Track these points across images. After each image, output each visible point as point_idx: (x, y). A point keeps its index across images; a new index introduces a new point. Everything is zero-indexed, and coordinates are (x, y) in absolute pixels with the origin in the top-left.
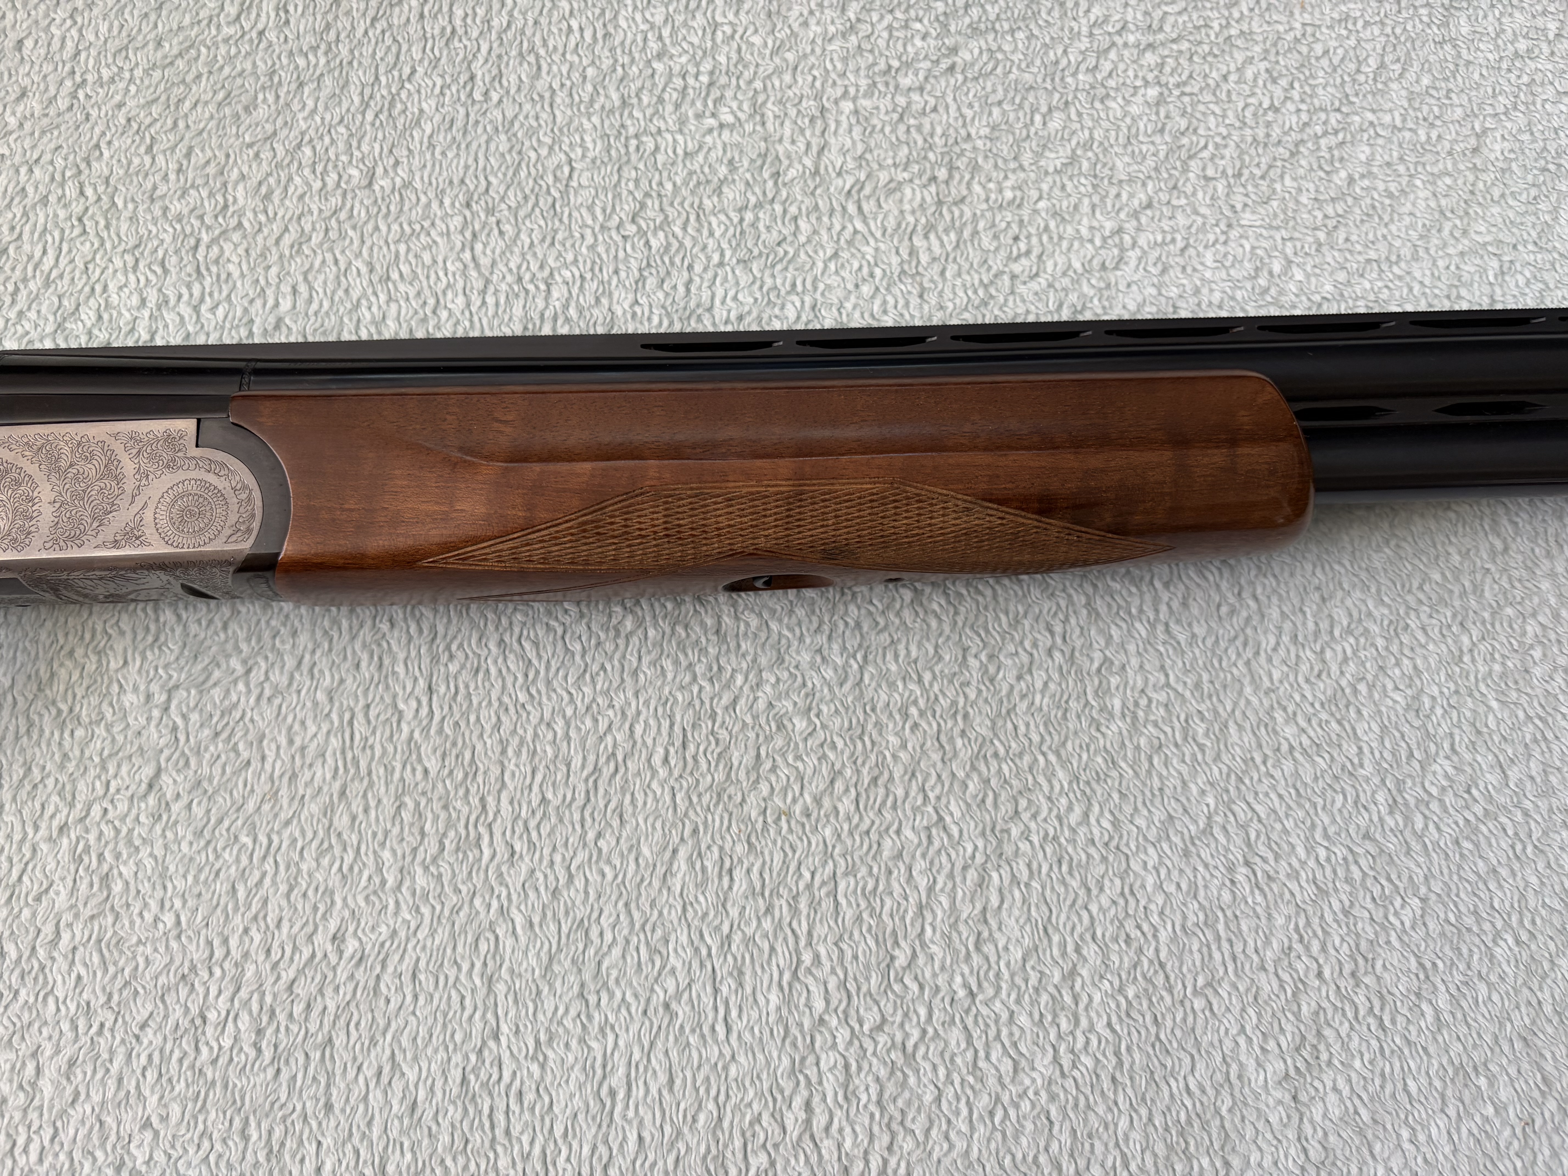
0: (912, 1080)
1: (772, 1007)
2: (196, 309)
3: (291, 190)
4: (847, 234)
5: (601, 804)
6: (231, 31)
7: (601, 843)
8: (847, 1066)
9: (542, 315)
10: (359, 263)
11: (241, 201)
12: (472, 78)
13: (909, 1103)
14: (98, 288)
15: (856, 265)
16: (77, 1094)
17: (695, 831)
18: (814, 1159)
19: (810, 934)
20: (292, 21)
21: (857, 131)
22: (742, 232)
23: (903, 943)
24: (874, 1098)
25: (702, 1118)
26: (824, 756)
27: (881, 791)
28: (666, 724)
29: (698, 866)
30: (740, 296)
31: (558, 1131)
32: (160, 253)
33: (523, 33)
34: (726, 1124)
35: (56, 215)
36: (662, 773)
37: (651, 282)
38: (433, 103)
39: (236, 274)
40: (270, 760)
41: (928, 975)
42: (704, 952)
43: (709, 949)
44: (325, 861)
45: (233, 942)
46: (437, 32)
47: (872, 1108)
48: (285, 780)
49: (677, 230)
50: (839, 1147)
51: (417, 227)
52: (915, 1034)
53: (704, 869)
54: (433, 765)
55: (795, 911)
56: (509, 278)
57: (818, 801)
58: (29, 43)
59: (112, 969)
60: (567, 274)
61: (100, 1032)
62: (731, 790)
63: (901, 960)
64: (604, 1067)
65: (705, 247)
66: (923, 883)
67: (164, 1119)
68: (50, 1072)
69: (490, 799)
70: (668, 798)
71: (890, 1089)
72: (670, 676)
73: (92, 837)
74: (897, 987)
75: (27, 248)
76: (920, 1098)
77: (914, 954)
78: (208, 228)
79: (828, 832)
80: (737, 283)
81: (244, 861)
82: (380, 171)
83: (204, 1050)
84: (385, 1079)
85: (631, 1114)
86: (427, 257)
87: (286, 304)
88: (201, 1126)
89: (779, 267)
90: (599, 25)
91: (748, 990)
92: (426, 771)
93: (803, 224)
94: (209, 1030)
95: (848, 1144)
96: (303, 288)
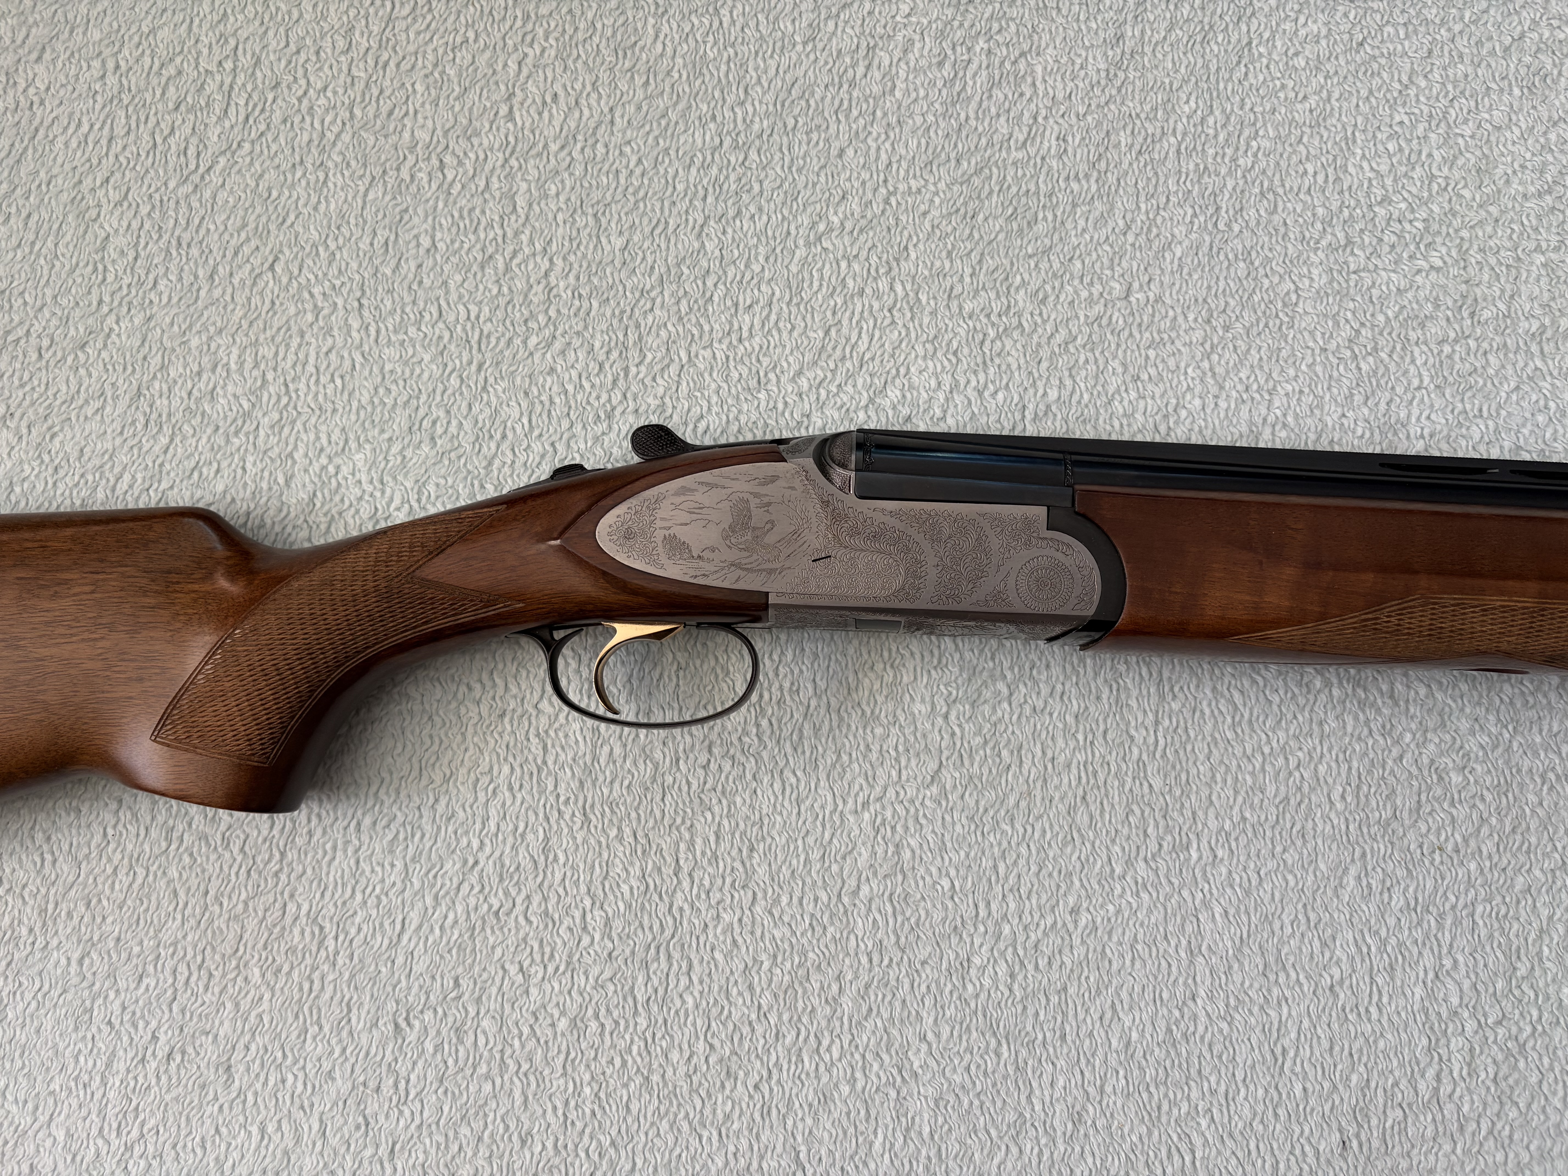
0: (1522, 1064)
1: (1417, 997)
2: (980, 394)
3: (1062, 297)
4: (1529, 370)
5: (1288, 826)
6: (1020, 155)
7: (1286, 856)
8: (1472, 1050)
9: (1265, 420)
10: (1116, 364)
11: (1021, 304)
12: (1218, 209)
13: (1517, 1082)
14: (902, 371)
15: (1534, 398)
16: (870, 1010)
17: (1364, 855)
18: (1439, 1117)
19: (1451, 945)
20: (1070, 149)
21: (1544, 280)
22: (1441, 362)
23: (1524, 959)
24: (1491, 1076)
25: (1354, 1078)
26: (1474, 805)
27: (1518, 837)
28: (1344, 767)
29: (1364, 883)
30: (1433, 416)
31: (1239, 1076)
32: (955, 344)
33: (1264, 172)
34: (1373, 1085)
35: (871, 307)
36: (1339, 806)
37: (1358, 399)
38: (1183, 229)
39: (1014, 366)
40: (1026, 767)
41: (1541, 984)
42: (1365, 950)
43: (1369, 948)
44: (1069, 850)
45: (994, 907)
46: (1191, 166)
47: (1489, 1083)
48: (1039, 784)
49: (1383, 355)
50: (1459, 1109)
51: (1165, 336)
52: (1529, 1029)
53: (1369, 886)
54: (1157, 783)
55: (1440, 926)
56: (1239, 387)
57: (1466, 840)
58: (850, 152)
59: (900, 919)
60: (1289, 388)
61: (889, 966)
62: (1395, 825)
63: (1522, 971)
64: (1278, 1030)
65: (1406, 372)
66: (1545, 913)
67: (938, 1036)
68: (851, 992)
69: (1200, 813)
70: (1343, 827)
71: (1504, 1070)
72: (1349, 729)
73: (888, 814)
74: (1517, 992)
75: (845, 331)
76: (1525, 1078)
77: (1533, 968)
78: (993, 324)
79: (1473, 866)
80: (1432, 406)
81: (1005, 844)
82: (1136, 285)
83: (970, 987)
84: (1106, 1022)
85: (1298, 1069)
86: (1171, 363)
87: (1053, 394)
88: (964, 1043)
89: (1469, 394)
90: (1330, 171)
91: (1399, 983)
92: (1150, 786)
93: (1492, 358)
94: (973, 972)
95: (1466, 1109)
96: (1068, 382)
